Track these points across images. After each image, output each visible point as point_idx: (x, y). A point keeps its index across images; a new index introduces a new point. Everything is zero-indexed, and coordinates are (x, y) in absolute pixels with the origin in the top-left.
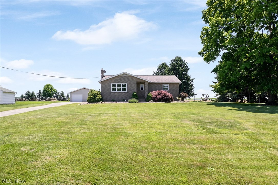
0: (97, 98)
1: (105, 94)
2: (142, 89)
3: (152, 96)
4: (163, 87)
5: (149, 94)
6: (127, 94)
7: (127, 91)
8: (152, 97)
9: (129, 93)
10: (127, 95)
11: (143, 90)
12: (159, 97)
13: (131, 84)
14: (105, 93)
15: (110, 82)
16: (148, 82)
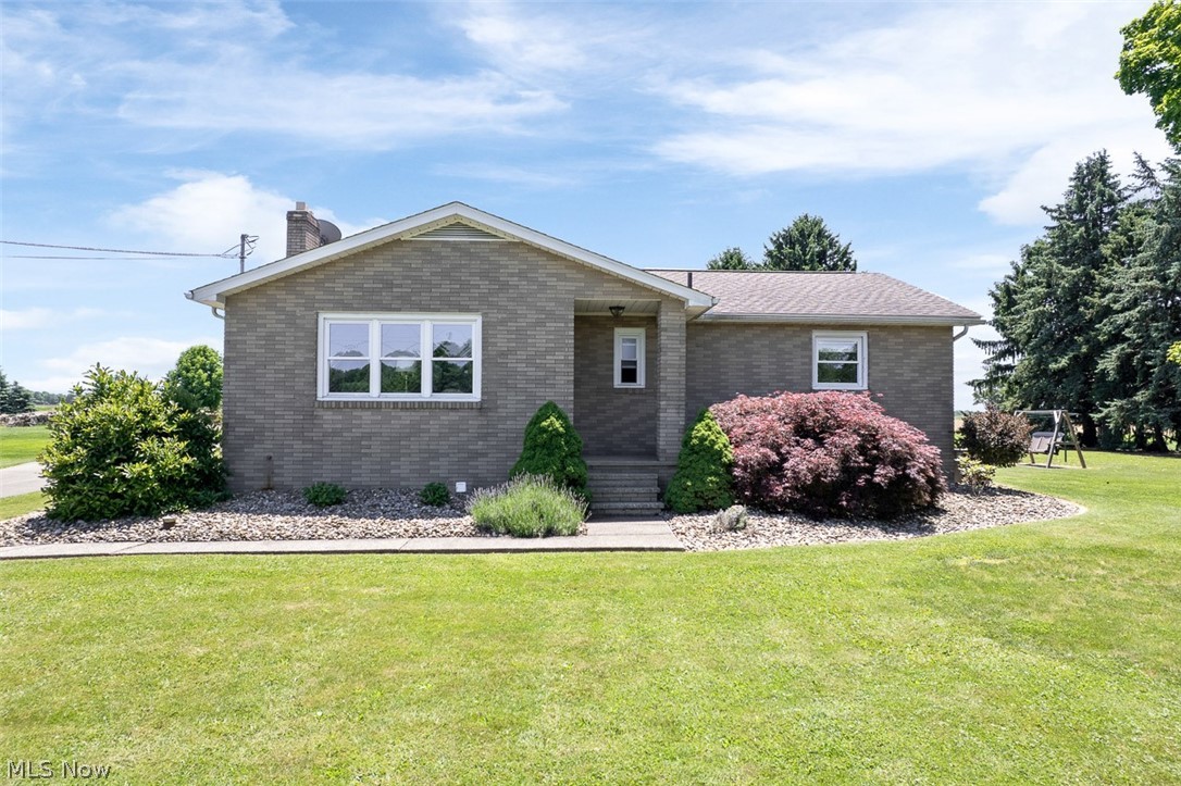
0: (130, 470)
1: (260, 418)
2: (629, 374)
3: (730, 454)
4: (816, 361)
5: (700, 429)
6: (474, 423)
7: (476, 395)
8: (731, 466)
9: (502, 412)
10: (484, 437)
11: (641, 382)
12: (803, 460)
13: (522, 323)
14: (259, 411)
15: (314, 308)
16: (691, 303)
